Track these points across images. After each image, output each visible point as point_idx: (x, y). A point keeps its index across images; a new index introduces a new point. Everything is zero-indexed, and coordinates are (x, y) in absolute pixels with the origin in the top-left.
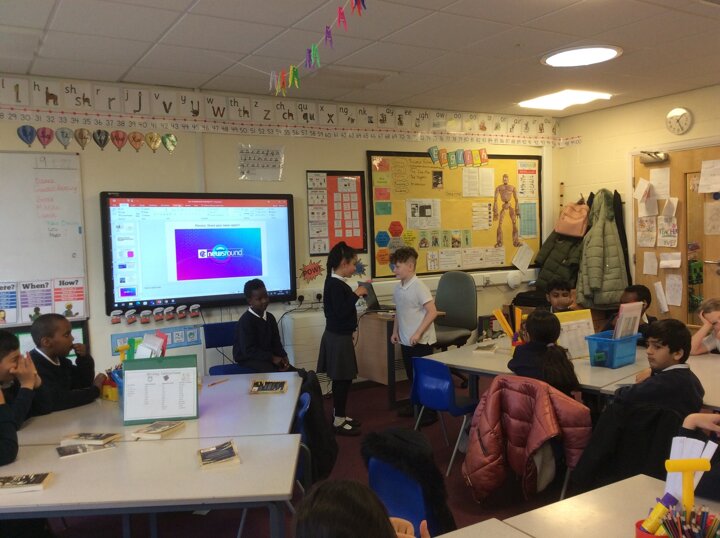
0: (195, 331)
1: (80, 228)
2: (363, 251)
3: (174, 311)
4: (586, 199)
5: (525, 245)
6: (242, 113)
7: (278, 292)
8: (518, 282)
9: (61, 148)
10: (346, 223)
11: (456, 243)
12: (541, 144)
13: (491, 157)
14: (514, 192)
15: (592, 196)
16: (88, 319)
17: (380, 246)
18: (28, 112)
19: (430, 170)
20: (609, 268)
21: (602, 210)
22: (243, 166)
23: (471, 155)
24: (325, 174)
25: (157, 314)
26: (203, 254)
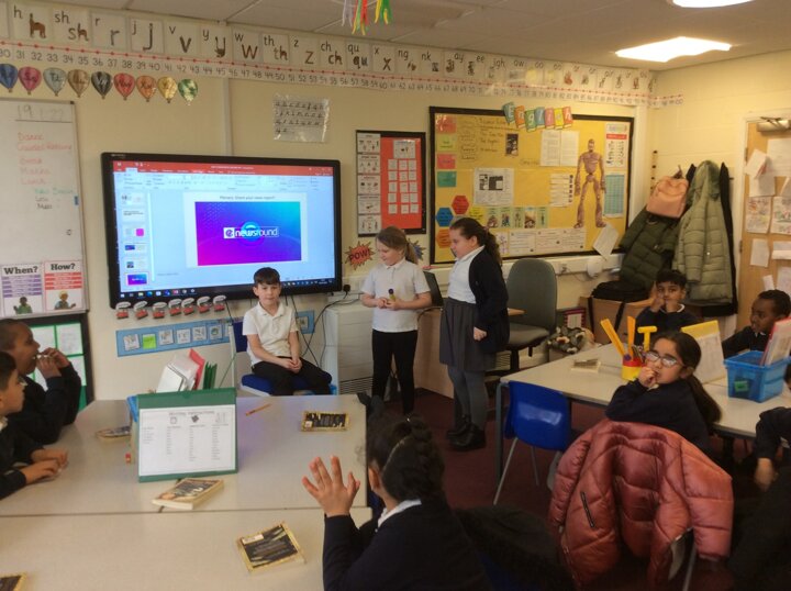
0: (219, 327)
1: (76, 198)
2: (421, 231)
3: (194, 303)
4: (685, 173)
5: (609, 225)
6: (278, 54)
7: (319, 280)
8: (599, 270)
9: (49, 94)
10: (402, 196)
11: (530, 222)
12: (633, 103)
13: (576, 117)
14: (601, 161)
15: (693, 169)
16: (87, 311)
17: (441, 225)
18: (6, 47)
19: (505, 133)
20: (711, 257)
21: (705, 185)
22: (278, 122)
23: (553, 114)
24: (379, 135)
25: (174, 306)
26: (229, 233)
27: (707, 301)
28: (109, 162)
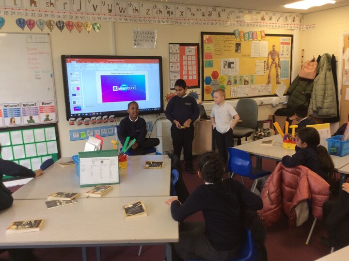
0: (112, 129)
1: (51, 75)
2: (198, 87)
3: (101, 118)
4: (316, 59)
6: (135, 11)
7: (154, 109)
8: (277, 103)
9: (39, 31)
10: (190, 72)
11: (246, 82)
12: (293, 28)
13: (267, 35)
14: (278, 54)
15: (320, 57)
16: (57, 122)
17: (207, 84)
18: (21, 11)
19: (235, 43)
20: (327, 96)
21: (325, 65)
22: (135, 40)
23: (256, 34)
24: (179, 45)
25: (93, 120)
26: (115, 88)
27: (326, 116)
28: (64, 59)
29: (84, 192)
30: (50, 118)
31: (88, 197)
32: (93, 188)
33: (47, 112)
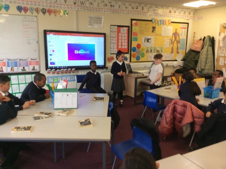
0: (73, 77)
1: (37, 41)
2: (127, 53)
3: (67, 70)
4: (202, 39)
5: (181, 53)
6: (90, 4)
7: (100, 65)
8: (177, 65)
9: (31, 14)
10: (123, 43)
11: (158, 51)
12: (189, 19)
13: (172, 22)
14: (179, 35)
15: (205, 38)
16: (40, 71)
17: (133, 52)
18: (20, 1)
19: (152, 26)
20: (208, 62)
21: (208, 43)
22: (90, 22)
23: (166, 21)
24: (117, 26)
25: (62, 71)
26: (76, 52)
27: (206, 75)
28: (46, 32)
29: (56, 113)
30: (35, 68)
31: (59, 115)
32: (62, 110)
33: (33, 65)
